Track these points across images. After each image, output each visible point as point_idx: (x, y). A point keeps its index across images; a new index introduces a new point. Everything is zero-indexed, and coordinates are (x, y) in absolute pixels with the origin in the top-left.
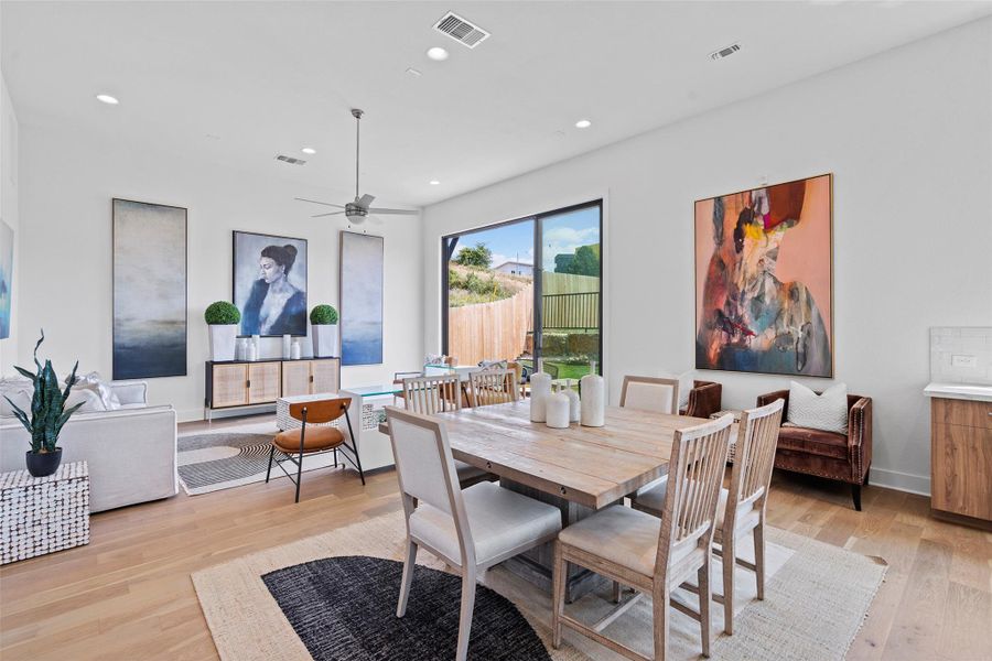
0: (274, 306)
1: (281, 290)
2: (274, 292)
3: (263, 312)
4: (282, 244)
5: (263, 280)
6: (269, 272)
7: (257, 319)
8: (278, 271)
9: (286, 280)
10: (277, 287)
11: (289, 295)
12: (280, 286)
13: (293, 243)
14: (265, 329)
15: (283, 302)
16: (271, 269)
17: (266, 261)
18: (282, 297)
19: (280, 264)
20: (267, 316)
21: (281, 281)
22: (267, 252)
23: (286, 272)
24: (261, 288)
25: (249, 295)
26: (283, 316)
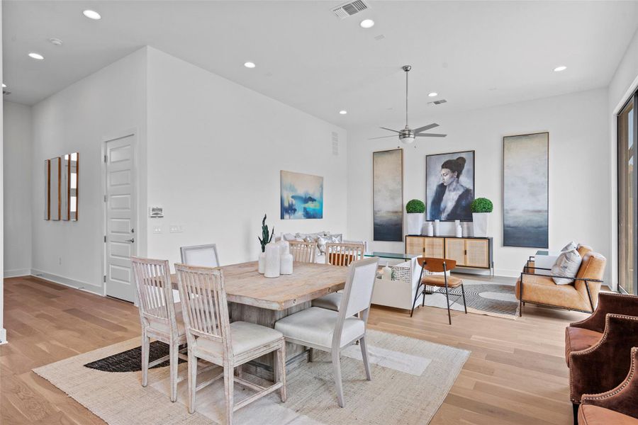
0: (450, 200)
1: (454, 189)
2: (450, 191)
3: (442, 205)
4: (455, 157)
5: (443, 184)
6: (447, 178)
7: (439, 210)
8: (452, 177)
9: (458, 182)
10: (452, 188)
11: (460, 192)
12: (454, 187)
13: (463, 155)
14: (444, 216)
15: (456, 197)
16: (448, 176)
17: (444, 171)
18: (456, 194)
19: (453, 172)
20: (445, 207)
21: (454, 183)
22: (444, 166)
23: (458, 177)
24: (442, 189)
25: (434, 194)
26: (456, 207)
